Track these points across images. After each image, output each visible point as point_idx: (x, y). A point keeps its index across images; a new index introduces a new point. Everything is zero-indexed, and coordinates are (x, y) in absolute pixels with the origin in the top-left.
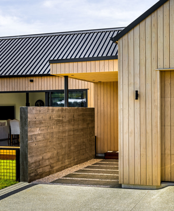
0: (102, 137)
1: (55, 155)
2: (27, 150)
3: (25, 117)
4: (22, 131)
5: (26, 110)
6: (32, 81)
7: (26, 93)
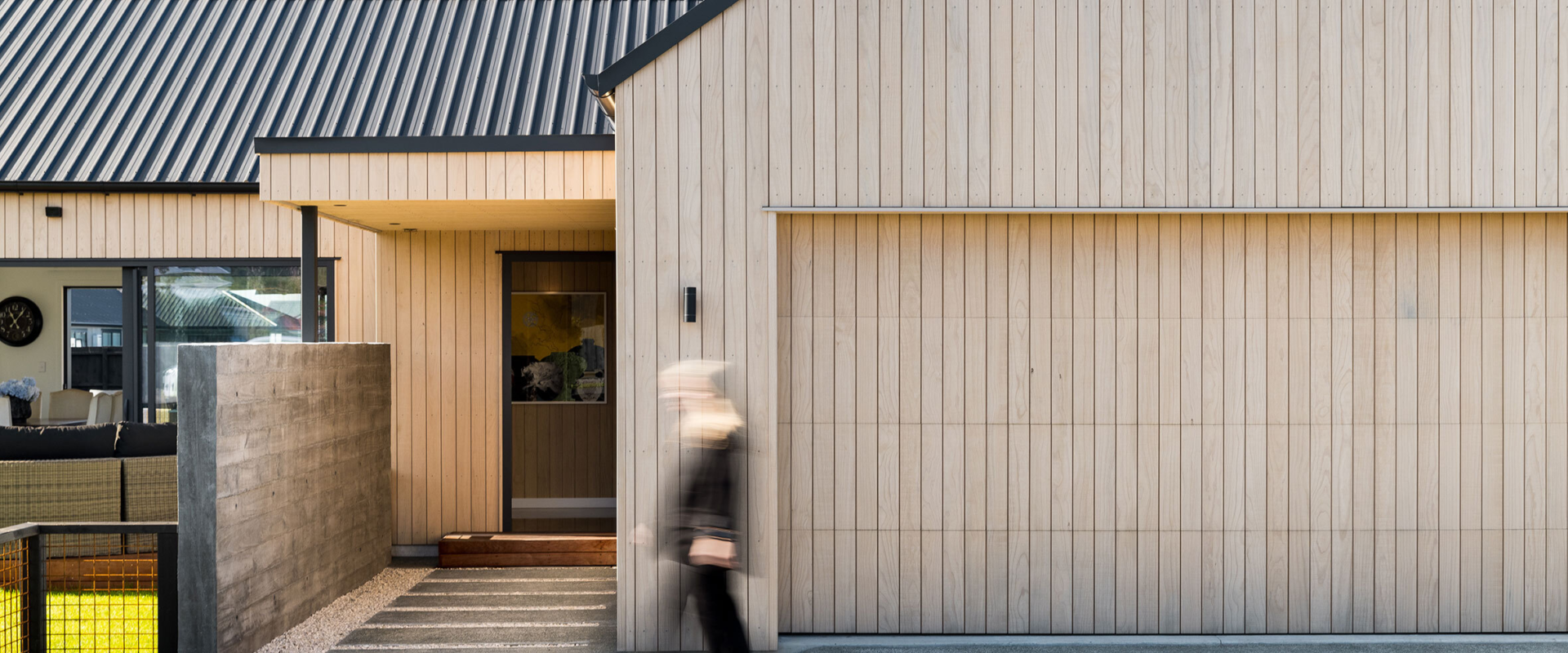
0: (418, 472)
1: (286, 553)
2: (212, 532)
3: (204, 388)
4: (190, 452)
5: (209, 361)
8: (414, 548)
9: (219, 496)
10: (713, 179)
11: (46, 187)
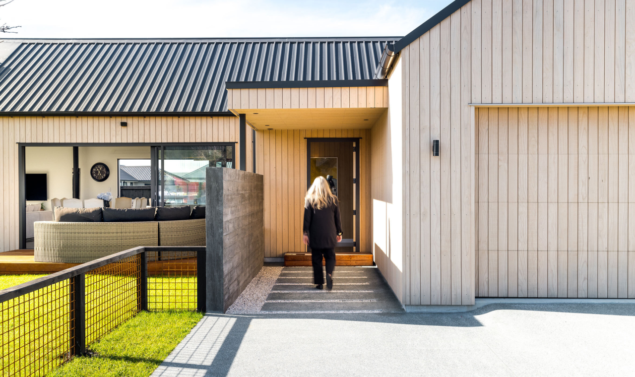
0: (273, 227)
2: (221, 251)
3: (218, 186)
4: (211, 215)
5: (220, 174)
6: (124, 124)
7: (72, 147)
8: (271, 259)
9: (224, 234)
10: (446, 91)
11: (121, 114)
